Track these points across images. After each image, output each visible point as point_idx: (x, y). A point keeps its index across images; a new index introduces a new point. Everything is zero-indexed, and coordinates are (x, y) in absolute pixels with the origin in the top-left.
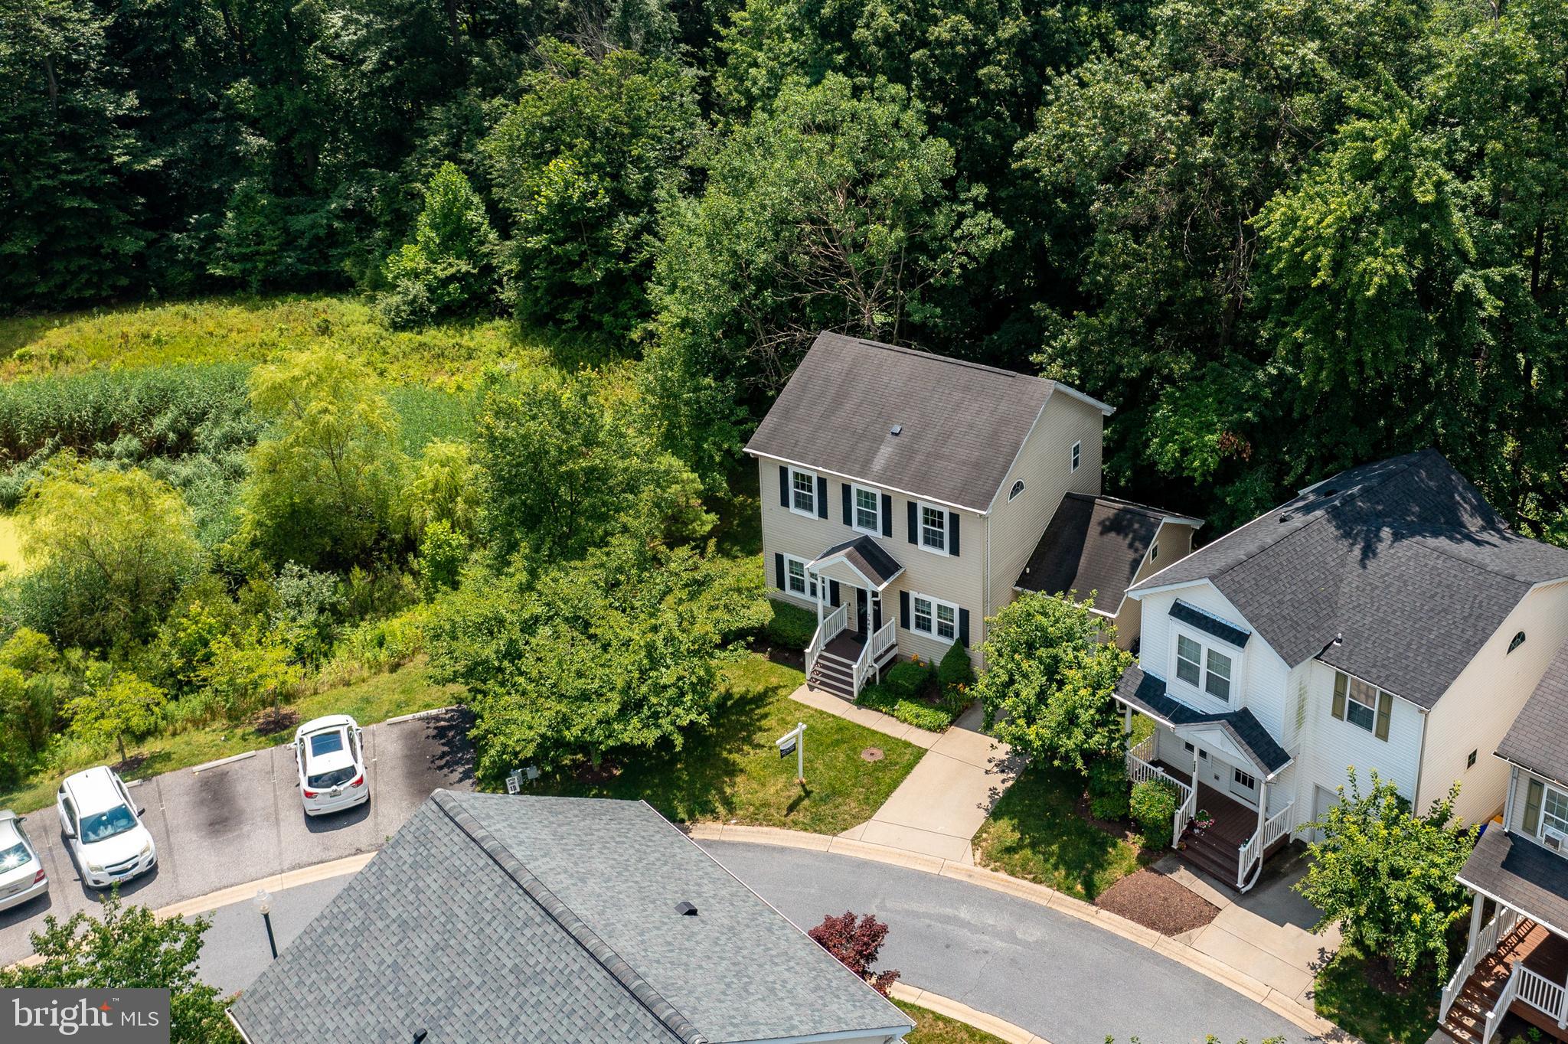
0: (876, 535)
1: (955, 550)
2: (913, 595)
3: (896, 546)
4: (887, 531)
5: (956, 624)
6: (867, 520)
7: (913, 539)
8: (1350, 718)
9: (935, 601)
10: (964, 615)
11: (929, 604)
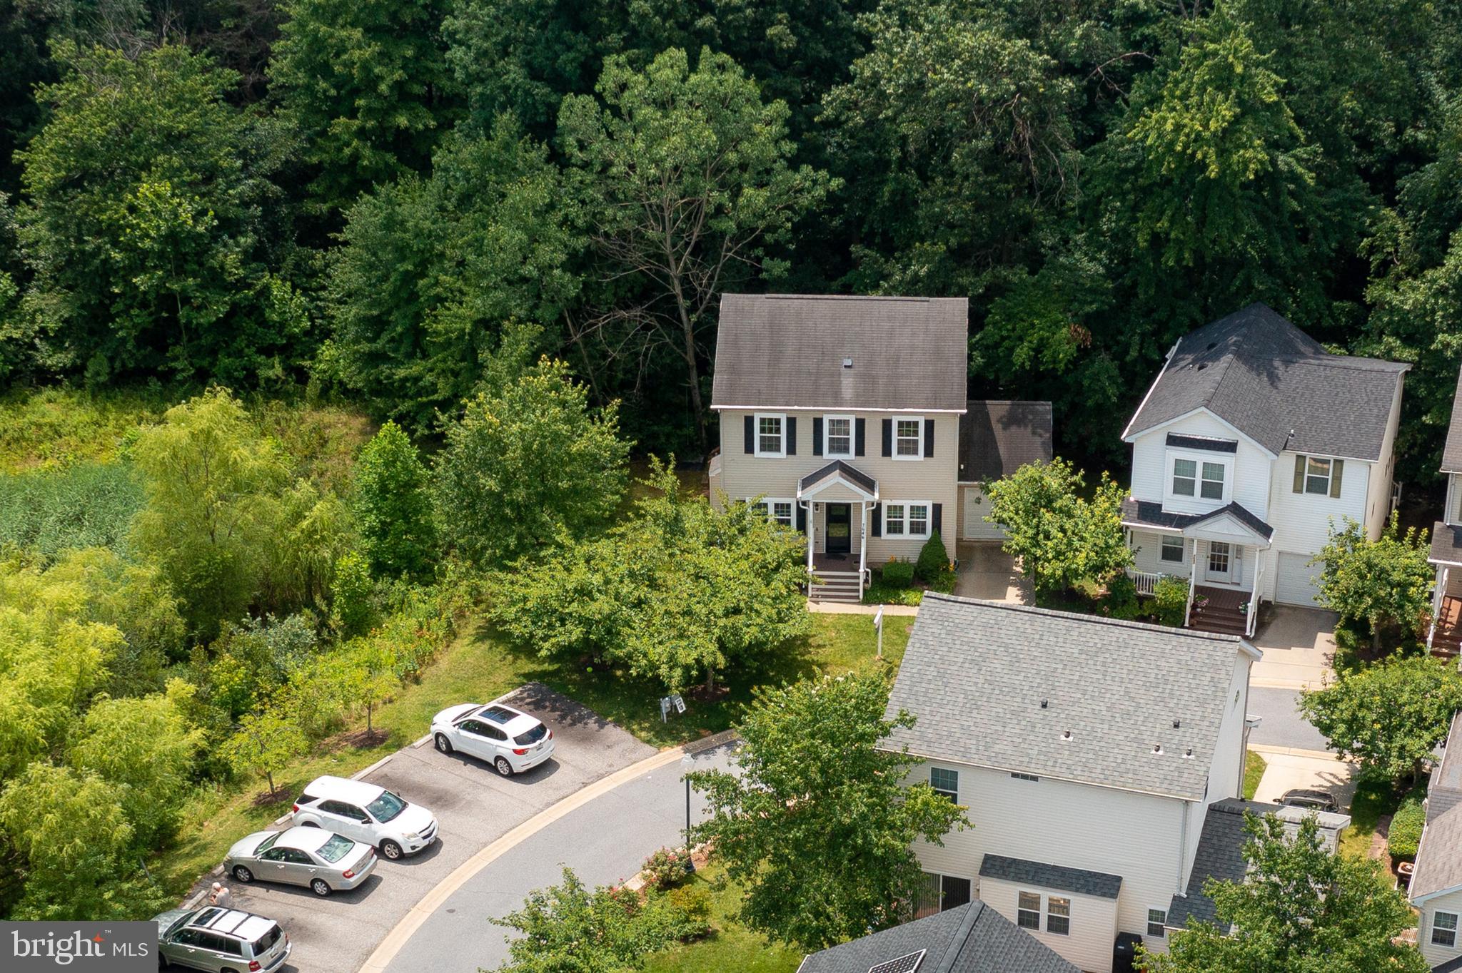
0: (849, 457)
1: (929, 452)
2: (886, 503)
3: (871, 463)
4: (860, 451)
5: (929, 520)
6: (839, 446)
7: (887, 452)
8: (1308, 491)
9: (907, 504)
10: (937, 509)
11: (901, 508)
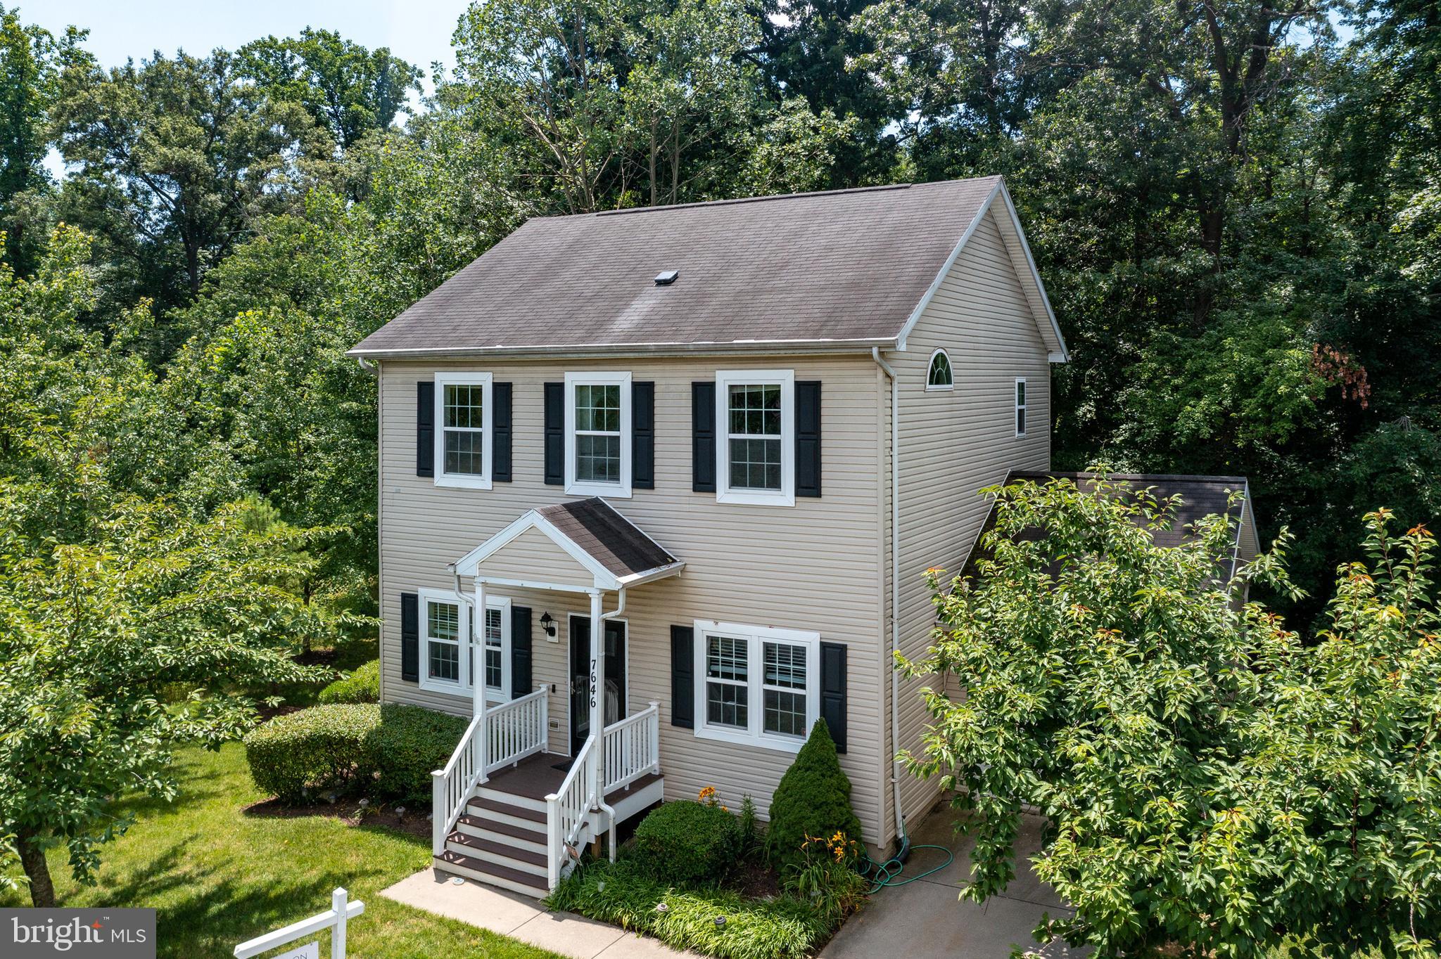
0: (619, 491)
1: (809, 485)
2: (703, 629)
4: (644, 478)
5: (813, 693)
6: (598, 459)
7: (704, 481)
9: (756, 637)
10: (834, 657)
11: (742, 647)
